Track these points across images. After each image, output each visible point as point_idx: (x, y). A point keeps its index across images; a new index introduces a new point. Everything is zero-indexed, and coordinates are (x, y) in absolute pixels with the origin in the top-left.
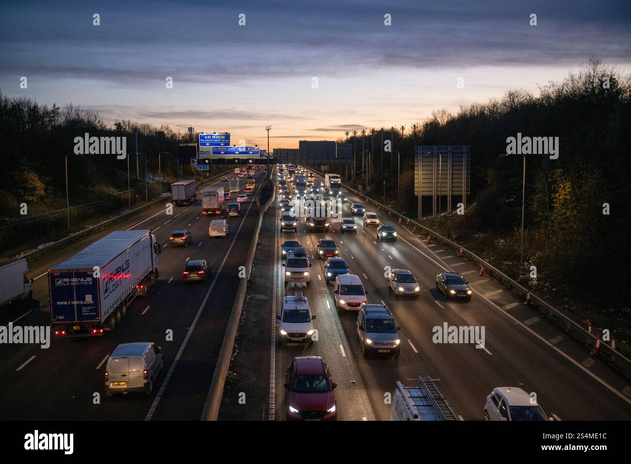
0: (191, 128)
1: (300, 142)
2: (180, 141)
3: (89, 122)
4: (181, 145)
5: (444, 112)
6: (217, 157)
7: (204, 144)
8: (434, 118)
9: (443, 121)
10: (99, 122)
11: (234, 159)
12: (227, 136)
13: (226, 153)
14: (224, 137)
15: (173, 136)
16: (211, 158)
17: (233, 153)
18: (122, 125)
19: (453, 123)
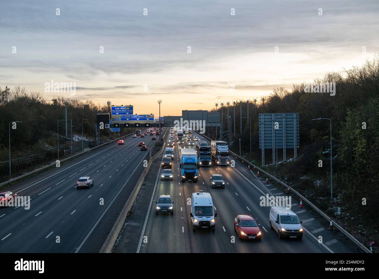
0: (109, 102)
1: (183, 111)
2: (100, 112)
3: (33, 99)
4: (98, 114)
5: (282, 89)
6: (123, 122)
7: (115, 114)
8: (275, 94)
9: (282, 95)
10: (40, 99)
11: (136, 124)
12: (131, 108)
13: (130, 119)
14: (129, 108)
15: (95, 108)
16: (120, 123)
17: (136, 119)
18: (58, 101)
19: (288, 97)
